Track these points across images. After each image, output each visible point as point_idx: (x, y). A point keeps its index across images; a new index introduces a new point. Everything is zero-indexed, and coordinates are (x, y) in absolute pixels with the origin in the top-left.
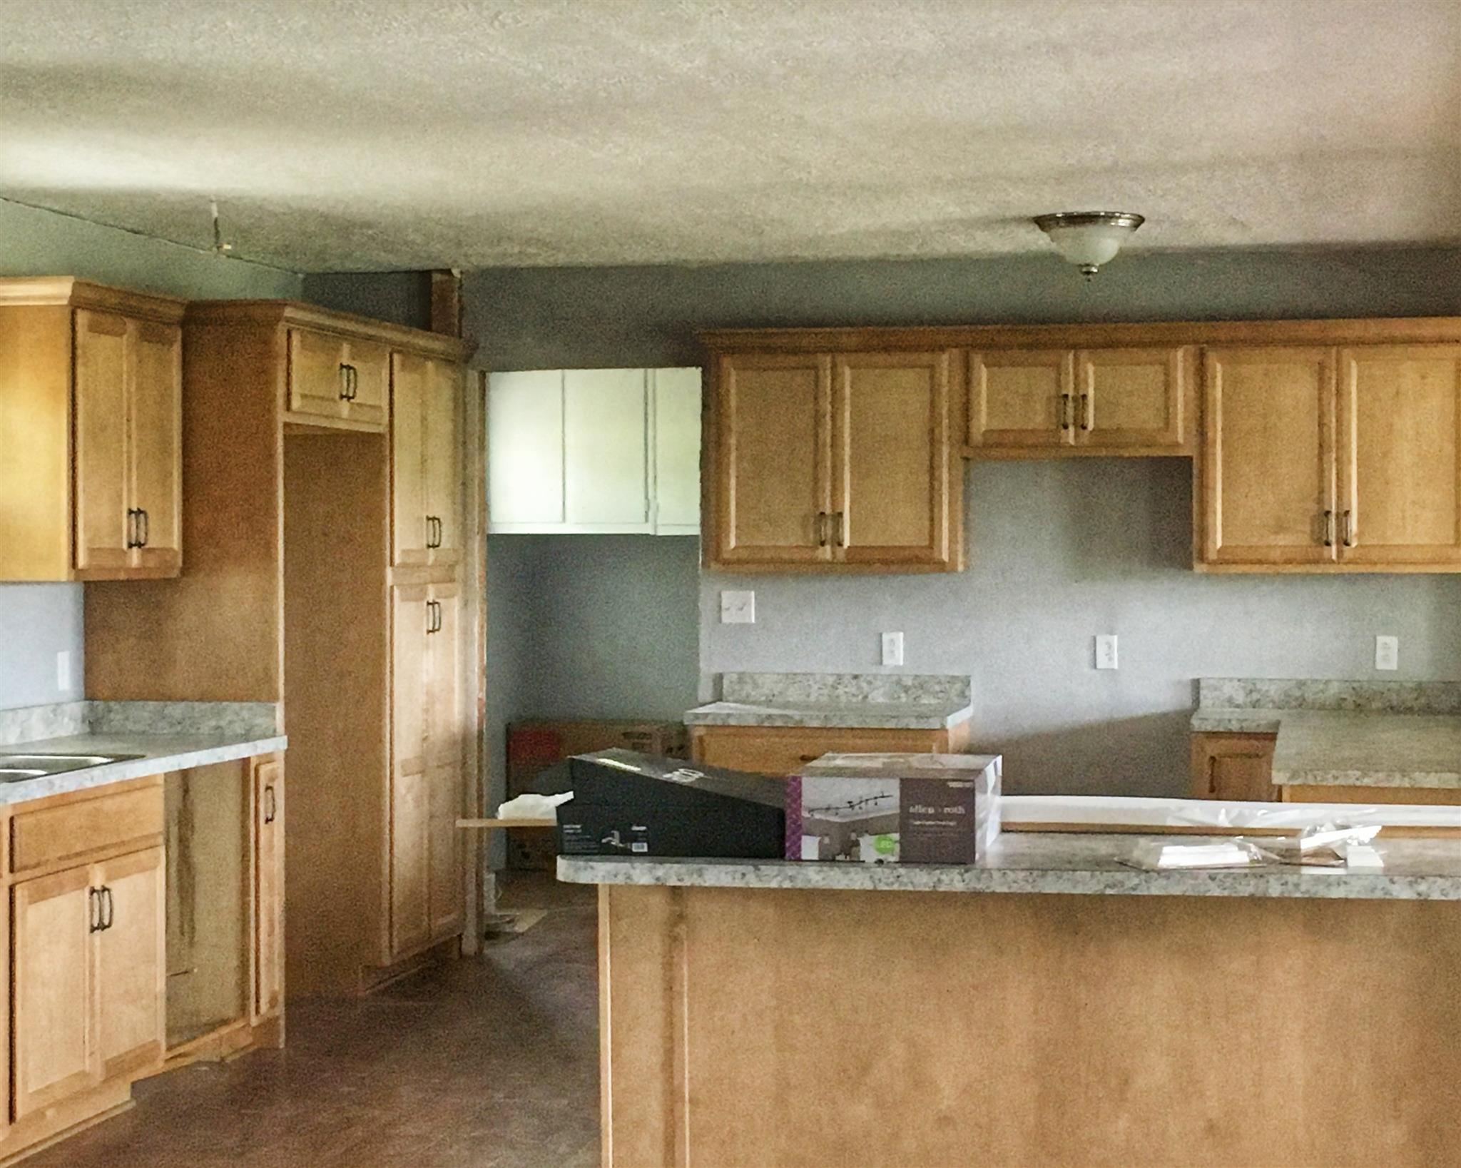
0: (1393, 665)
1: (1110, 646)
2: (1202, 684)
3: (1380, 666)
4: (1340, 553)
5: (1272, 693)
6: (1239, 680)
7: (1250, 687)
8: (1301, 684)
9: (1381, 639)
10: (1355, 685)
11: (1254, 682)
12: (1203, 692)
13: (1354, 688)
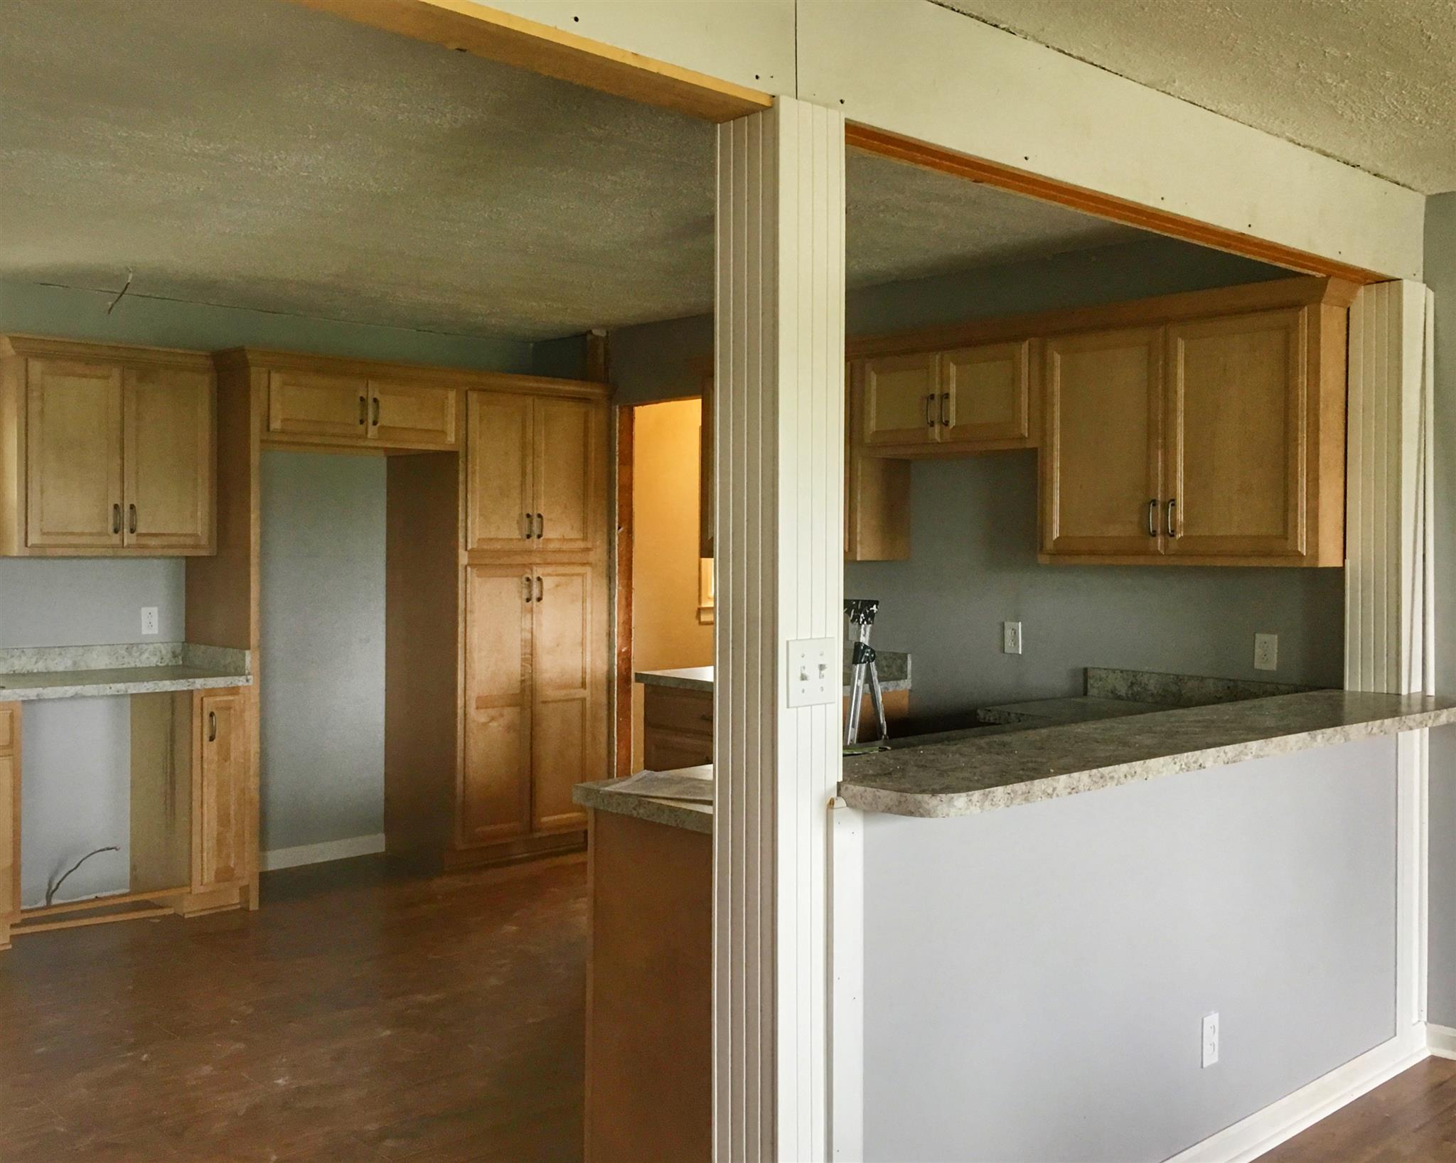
0: (1272, 665)
1: (1016, 633)
2: (1090, 674)
3: (1257, 665)
4: (1166, 546)
5: (1151, 687)
6: (1122, 672)
7: (1131, 679)
8: (1179, 679)
9: (1260, 638)
10: (1231, 684)
11: (1135, 673)
12: (1091, 681)
13: (1229, 688)
